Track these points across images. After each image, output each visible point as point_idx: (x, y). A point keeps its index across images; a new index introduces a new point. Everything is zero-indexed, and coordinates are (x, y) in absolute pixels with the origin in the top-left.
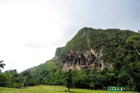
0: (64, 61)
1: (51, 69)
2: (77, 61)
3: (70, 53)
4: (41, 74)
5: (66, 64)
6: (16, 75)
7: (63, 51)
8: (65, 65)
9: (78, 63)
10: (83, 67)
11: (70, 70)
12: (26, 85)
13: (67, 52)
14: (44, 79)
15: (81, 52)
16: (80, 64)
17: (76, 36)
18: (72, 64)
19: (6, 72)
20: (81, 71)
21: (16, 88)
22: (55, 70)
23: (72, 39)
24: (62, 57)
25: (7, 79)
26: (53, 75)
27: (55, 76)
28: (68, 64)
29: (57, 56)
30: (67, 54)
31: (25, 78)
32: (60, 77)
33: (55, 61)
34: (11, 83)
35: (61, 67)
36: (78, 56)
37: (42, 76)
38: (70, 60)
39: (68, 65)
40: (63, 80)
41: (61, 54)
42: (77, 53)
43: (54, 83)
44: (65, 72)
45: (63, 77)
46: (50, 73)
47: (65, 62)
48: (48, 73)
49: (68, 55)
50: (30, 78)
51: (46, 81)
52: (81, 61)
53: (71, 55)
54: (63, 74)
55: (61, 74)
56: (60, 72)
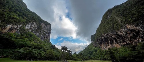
0: (100, 43)
1: (93, 50)
2: (113, 41)
3: (103, 37)
4: (88, 53)
5: (103, 45)
6: (77, 55)
8: (103, 46)
9: (115, 42)
10: (123, 44)
11: (109, 49)
12: (84, 60)
13: (99, 37)
15: (114, 32)
16: (117, 42)
17: (102, 21)
18: (108, 44)
19: (73, 54)
20: (121, 48)
21: (80, 61)
22: (96, 51)
23: (100, 26)
24: (97, 41)
27: (98, 54)
29: (93, 41)
30: (100, 38)
31: (82, 56)
35: (100, 48)
36: (112, 37)
37: (89, 55)
38: (105, 41)
39: (105, 45)
40: (106, 57)
41: (95, 39)
42: (110, 34)
43: (99, 59)
44: (105, 51)
45: (105, 55)
48: (92, 53)
50: (83, 56)
51: (93, 58)
52: (118, 40)
53: (104, 38)
54: (103, 52)
55: (102, 53)
56: (101, 51)
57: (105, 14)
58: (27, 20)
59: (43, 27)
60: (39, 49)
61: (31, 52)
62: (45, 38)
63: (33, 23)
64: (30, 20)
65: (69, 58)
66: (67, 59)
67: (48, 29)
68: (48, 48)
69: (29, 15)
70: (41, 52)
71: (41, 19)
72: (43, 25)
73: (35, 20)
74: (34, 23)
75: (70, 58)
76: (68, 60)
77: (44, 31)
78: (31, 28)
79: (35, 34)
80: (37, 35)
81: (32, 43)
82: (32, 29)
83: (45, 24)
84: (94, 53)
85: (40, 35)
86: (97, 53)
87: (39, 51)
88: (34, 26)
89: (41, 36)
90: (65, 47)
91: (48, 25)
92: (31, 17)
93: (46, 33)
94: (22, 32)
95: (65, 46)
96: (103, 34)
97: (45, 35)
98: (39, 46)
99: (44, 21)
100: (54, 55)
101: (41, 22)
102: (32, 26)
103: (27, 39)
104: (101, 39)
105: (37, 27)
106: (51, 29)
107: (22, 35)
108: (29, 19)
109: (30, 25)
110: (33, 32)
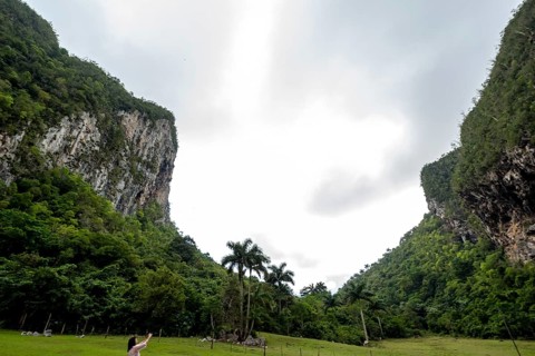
0: (494, 217)
1: (442, 264)
3: (510, 167)
4: (409, 290)
5: (514, 226)
6: (331, 301)
7: (458, 170)
8: (514, 231)
13: (485, 170)
14: (432, 309)
21: (350, 342)
22: (465, 270)
23: (483, 93)
24: (471, 199)
25: (315, 316)
26: (469, 289)
27: (482, 295)
28: (527, 225)
29: (440, 201)
30: (492, 176)
31: (361, 307)
32: (516, 295)
33: (439, 225)
34: (331, 328)
35: (492, 247)
37: (414, 299)
41: (455, 188)
43: (493, 326)
46: (445, 282)
47: (507, 220)
48: (436, 284)
49: (501, 177)
50: (375, 306)
51: (445, 320)
53: (523, 173)
54: (523, 279)
55: (510, 282)
56: (502, 271)
57: (518, 15)
58: (49, 104)
59: (131, 135)
60: (102, 261)
61: (51, 280)
62: (142, 200)
63: (78, 119)
64: (65, 105)
65: (273, 322)
66: (258, 327)
67: (157, 145)
68: (149, 258)
69: (61, 81)
70: (104, 284)
71: (121, 90)
72: (131, 123)
73: (93, 103)
74: (85, 116)
75: (281, 321)
76: (263, 336)
77: (139, 160)
78: (66, 149)
79: (89, 180)
80: (99, 182)
81: (65, 229)
82: (73, 152)
83: (145, 120)
84: (454, 283)
85: (115, 183)
86: (477, 288)
87: (95, 277)
88: (82, 135)
89: (121, 185)
90: (250, 247)
91: (157, 123)
92: (70, 87)
93: (150, 166)
94: (23, 170)
95: (249, 241)
96: (511, 151)
97: (139, 178)
98: (98, 246)
99: (141, 101)
100: (183, 297)
101: (121, 109)
102: (75, 133)
103: (45, 209)
104: (501, 184)
105: (98, 137)
106: (176, 146)
107: (23, 188)
108: (63, 99)
109: (63, 130)
110: (76, 167)
